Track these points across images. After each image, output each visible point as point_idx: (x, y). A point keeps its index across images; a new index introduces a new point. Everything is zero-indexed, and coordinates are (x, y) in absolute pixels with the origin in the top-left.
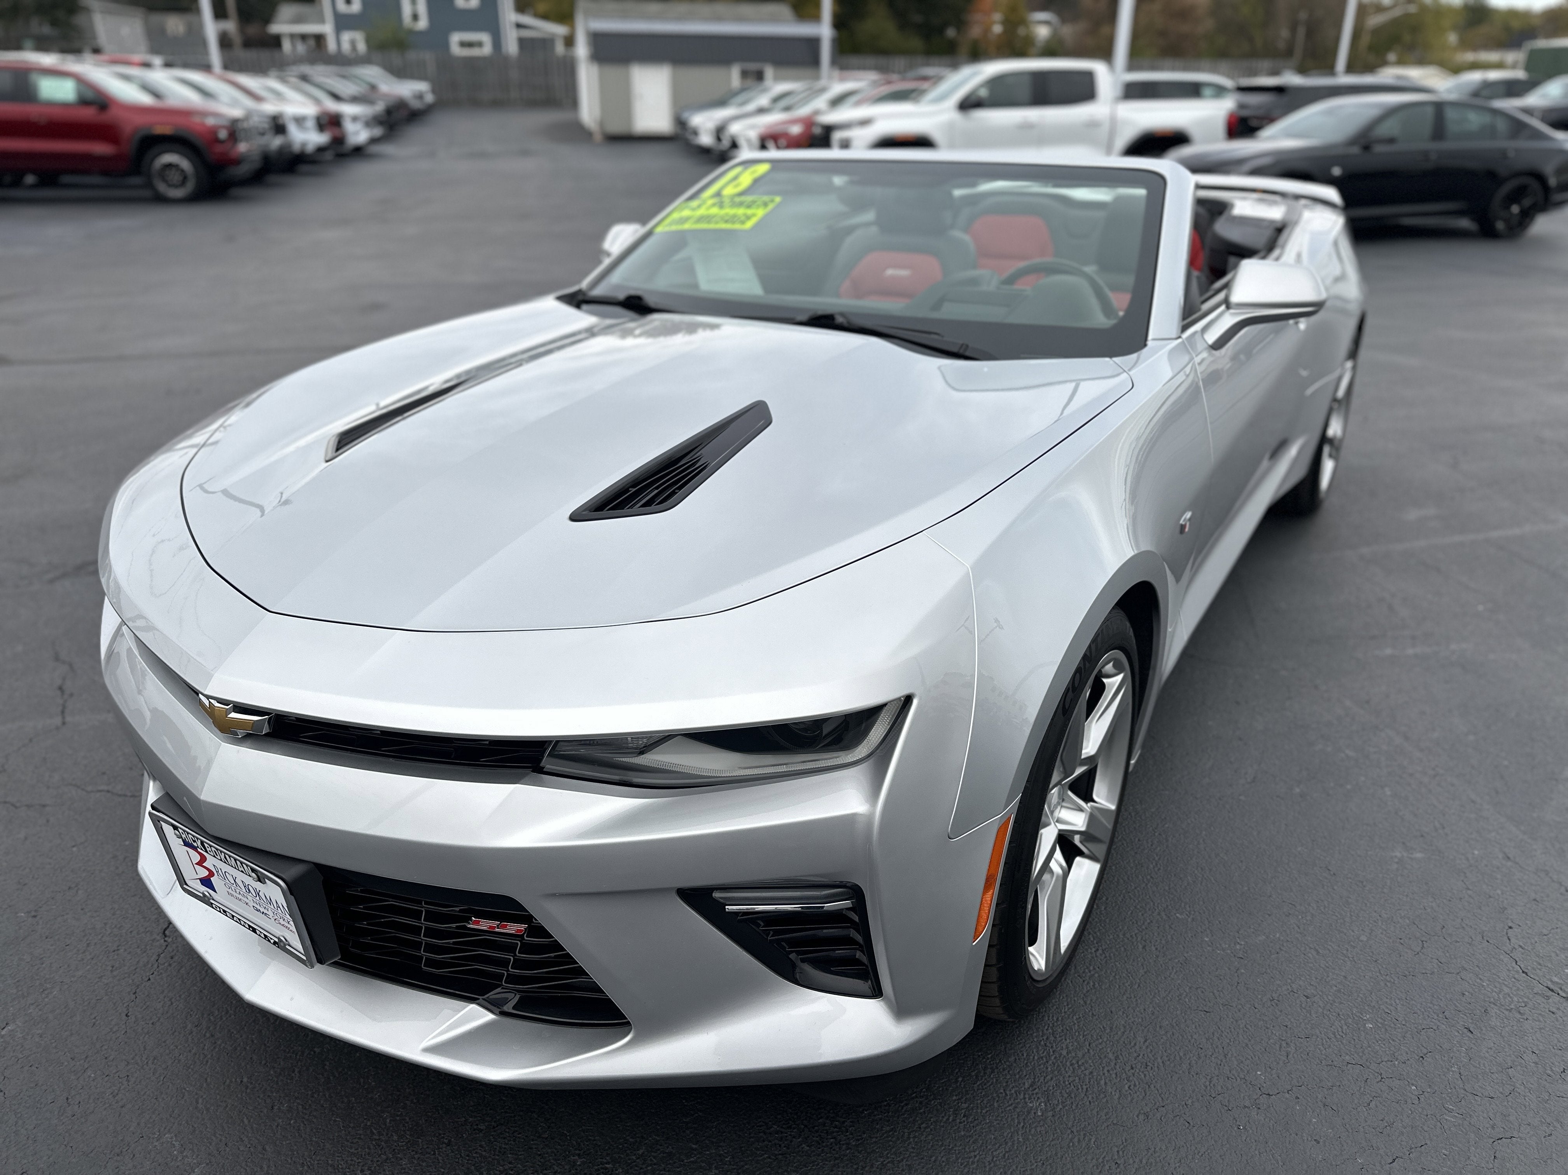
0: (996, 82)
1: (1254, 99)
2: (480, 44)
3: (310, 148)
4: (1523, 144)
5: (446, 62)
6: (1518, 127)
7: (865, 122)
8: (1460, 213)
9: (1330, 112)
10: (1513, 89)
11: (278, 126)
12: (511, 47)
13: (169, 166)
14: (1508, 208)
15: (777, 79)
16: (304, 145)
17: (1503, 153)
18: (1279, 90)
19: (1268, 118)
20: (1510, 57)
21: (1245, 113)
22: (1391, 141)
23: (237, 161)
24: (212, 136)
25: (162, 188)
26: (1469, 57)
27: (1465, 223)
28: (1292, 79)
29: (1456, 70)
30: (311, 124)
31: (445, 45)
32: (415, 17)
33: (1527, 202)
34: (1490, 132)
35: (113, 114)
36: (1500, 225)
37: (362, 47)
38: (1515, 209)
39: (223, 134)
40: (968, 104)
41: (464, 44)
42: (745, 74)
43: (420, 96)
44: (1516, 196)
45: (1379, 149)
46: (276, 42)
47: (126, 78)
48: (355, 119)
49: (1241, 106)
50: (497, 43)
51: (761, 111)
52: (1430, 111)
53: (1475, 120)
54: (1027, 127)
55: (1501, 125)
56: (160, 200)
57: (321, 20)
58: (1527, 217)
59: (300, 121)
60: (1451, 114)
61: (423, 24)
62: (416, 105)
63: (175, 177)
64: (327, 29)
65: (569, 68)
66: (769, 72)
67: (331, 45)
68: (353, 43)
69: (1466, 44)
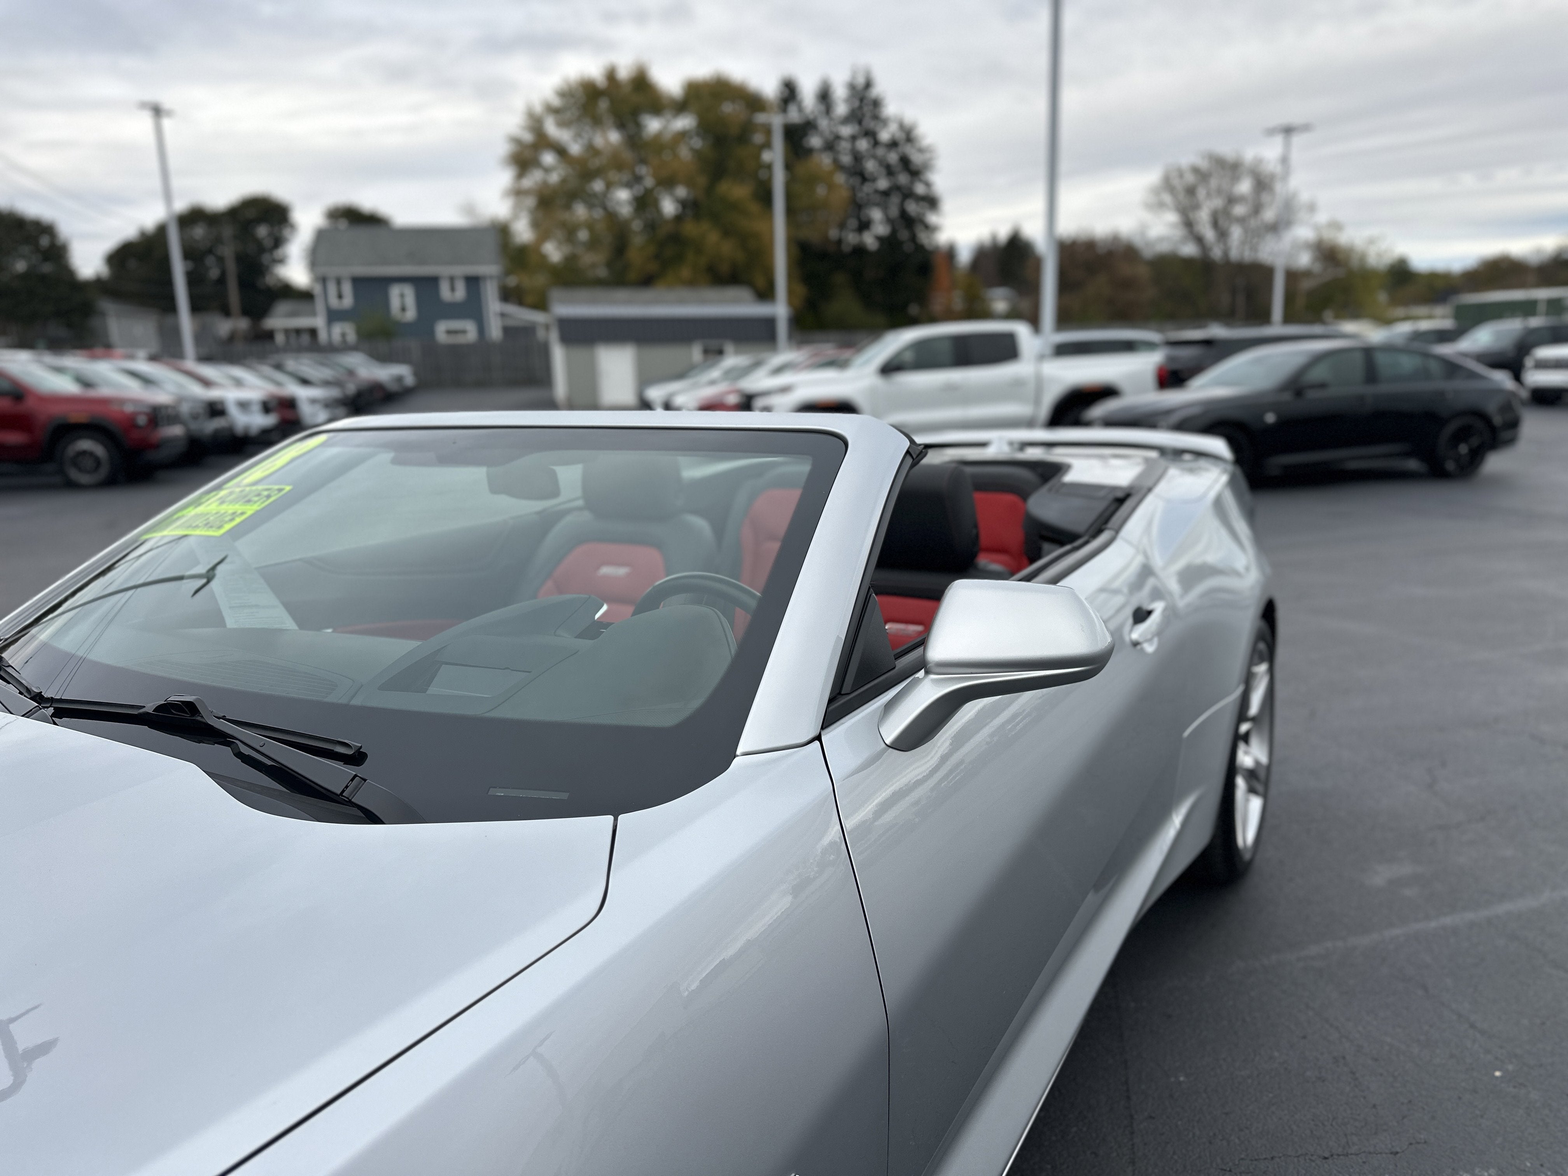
0: (920, 346)
1: (1185, 353)
2: (464, 332)
3: (254, 431)
4: (1459, 384)
5: (431, 347)
6: (1452, 368)
7: (785, 390)
8: (1407, 455)
9: (1258, 361)
10: (1444, 336)
11: (215, 409)
12: (495, 331)
13: (84, 453)
14: (1455, 446)
15: (737, 353)
16: (247, 428)
17: (1441, 394)
18: (1208, 343)
19: (1196, 369)
20: (1439, 310)
21: (1175, 366)
22: (1322, 386)
23: (156, 446)
24: (130, 422)
25: (74, 474)
26: (1400, 311)
27: (1413, 464)
28: (1217, 331)
29: (1387, 322)
30: (256, 408)
31: (431, 333)
32: (403, 309)
33: (1475, 441)
34: (1424, 374)
35: (30, 404)
36: (1450, 466)
37: (352, 337)
38: (1463, 449)
39: (142, 420)
40: (889, 369)
41: (449, 332)
42: (706, 352)
43: (399, 379)
44: (1462, 435)
45: (1312, 395)
46: (269, 335)
47: (59, 370)
48: (313, 401)
49: (1170, 359)
50: (481, 329)
51: (712, 383)
52: (1359, 358)
53: (1408, 363)
54: (950, 389)
55: (1434, 366)
56: (71, 486)
57: (313, 314)
58: (1476, 457)
59: (244, 405)
60: (1381, 359)
61: (411, 314)
62: (394, 387)
63: (88, 463)
64: (319, 322)
65: (545, 352)
66: (729, 347)
67: (323, 336)
68: (343, 335)
69: (1395, 301)
